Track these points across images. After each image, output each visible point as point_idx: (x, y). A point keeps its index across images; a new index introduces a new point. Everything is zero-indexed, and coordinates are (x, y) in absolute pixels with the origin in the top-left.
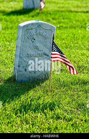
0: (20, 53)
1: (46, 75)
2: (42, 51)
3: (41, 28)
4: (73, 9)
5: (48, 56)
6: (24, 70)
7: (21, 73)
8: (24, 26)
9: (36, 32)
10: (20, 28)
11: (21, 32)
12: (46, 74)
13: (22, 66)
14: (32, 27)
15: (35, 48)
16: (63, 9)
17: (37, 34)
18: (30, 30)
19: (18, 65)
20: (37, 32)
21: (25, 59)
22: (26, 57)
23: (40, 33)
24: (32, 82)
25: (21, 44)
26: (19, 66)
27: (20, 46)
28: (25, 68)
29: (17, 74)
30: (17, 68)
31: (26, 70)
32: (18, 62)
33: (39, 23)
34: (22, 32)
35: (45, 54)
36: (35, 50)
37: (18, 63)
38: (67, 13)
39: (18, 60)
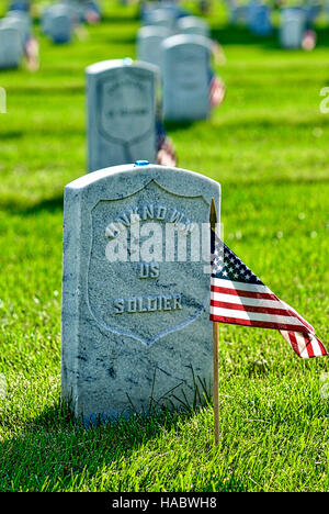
0: (83, 303)
1: (200, 389)
2: (172, 289)
3: (159, 191)
4: (293, 174)
5: (199, 307)
6: (105, 373)
7: (94, 386)
8: (89, 188)
9: (141, 209)
10: (74, 199)
11: (79, 213)
12: (198, 383)
13: (93, 356)
14: (121, 188)
15: (142, 275)
16: (254, 177)
17: (145, 218)
18: (117, 205)
19: (76, 353)
20: (145, 212)
21: (104, 327)
22: (108, 319)
23: (155, 213)
24: (144, 420)
25: (83, 262)
26: (82, 358)
27: (78, 271)
28: (107, 362)
29: (75, 392)
30: (76, 367)
31: (112, 372)
32: (77, 339)
33: (148, 170)
34: (84, 216)
35: (188, 301)
36: (145, 284)
37: (77, 344)
38: (271, 190)
39: (77, 332)
